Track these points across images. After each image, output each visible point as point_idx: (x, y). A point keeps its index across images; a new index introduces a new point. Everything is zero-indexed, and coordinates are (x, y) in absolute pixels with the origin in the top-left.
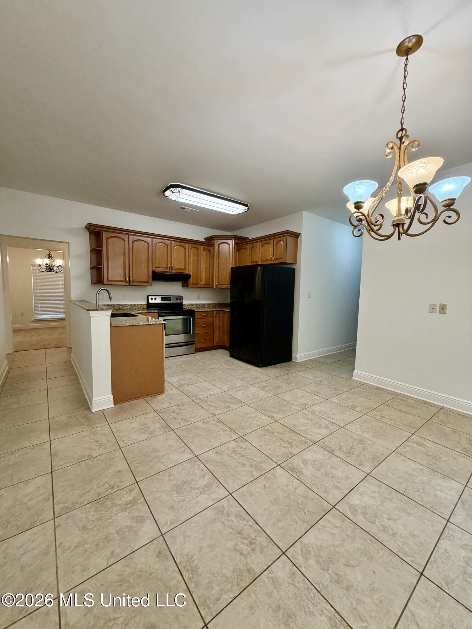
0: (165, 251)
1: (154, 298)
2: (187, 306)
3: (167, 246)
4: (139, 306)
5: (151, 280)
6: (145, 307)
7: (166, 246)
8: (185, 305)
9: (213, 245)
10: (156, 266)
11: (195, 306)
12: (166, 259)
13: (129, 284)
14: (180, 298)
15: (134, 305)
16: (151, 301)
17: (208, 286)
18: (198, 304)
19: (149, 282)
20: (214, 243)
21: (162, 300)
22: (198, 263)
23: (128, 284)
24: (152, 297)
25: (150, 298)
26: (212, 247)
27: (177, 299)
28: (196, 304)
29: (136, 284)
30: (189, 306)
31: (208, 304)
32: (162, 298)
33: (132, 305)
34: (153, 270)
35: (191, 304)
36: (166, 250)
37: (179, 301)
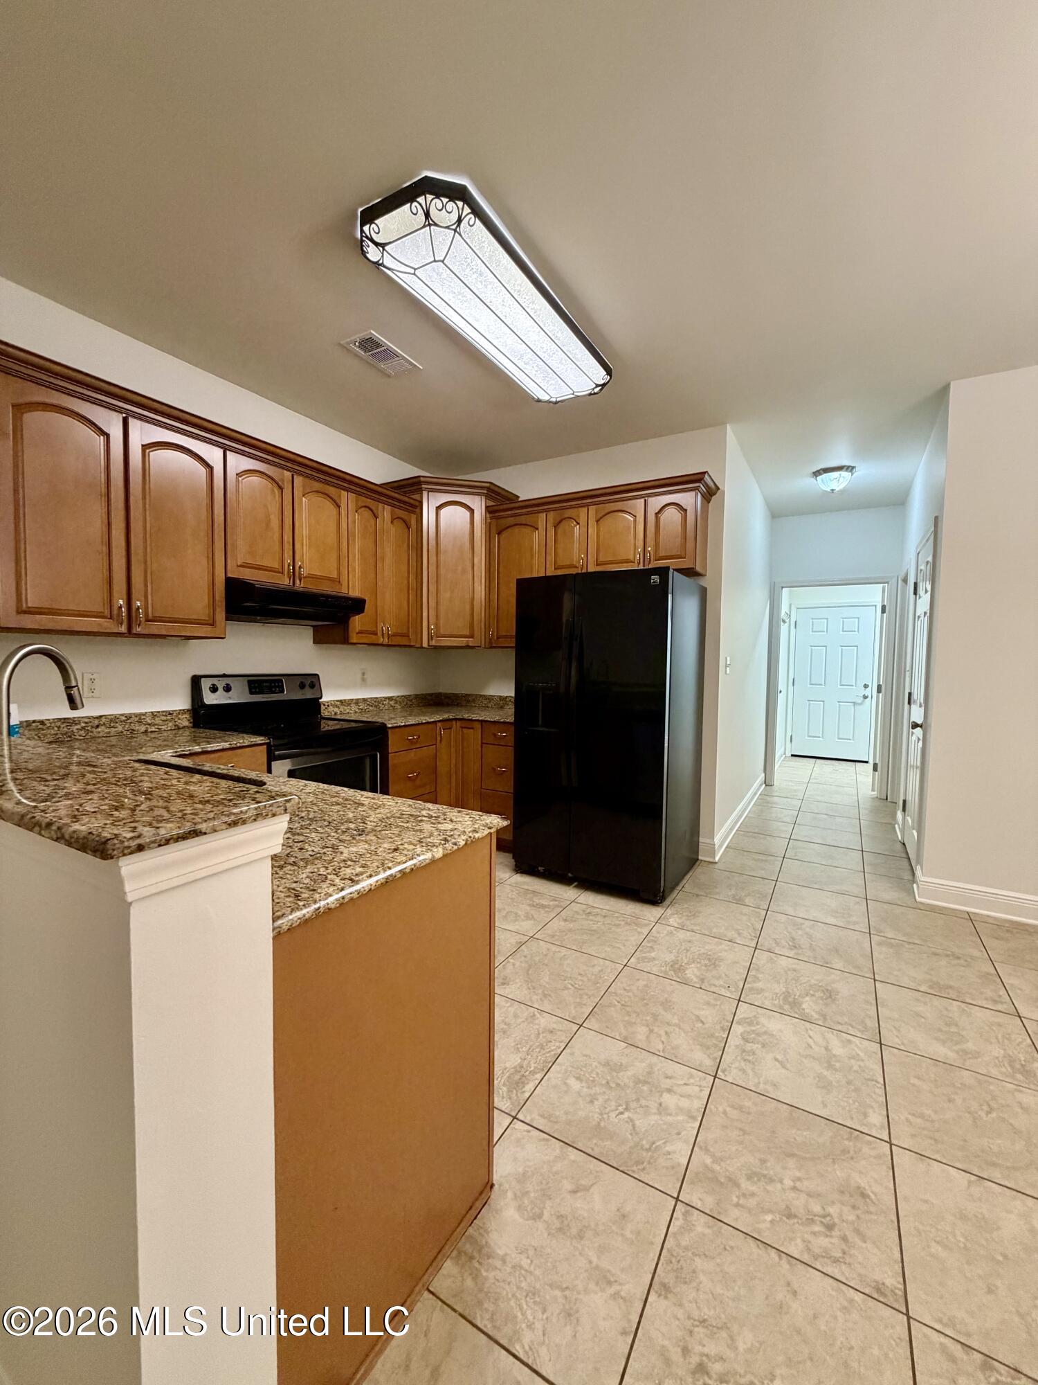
0: (274, 508)
1: (220, 684)
2: (331, 709)
3: (281, 488)
4: (157, 721)
5: (221, 615)
6: (185, 721)
7: (277, 491)
8: (329, 705)
9: (417, 508)
10: (239, 564)
11: (354, 707)
12: (277, 536)
13: (130, 628)
14: (311, 681)
15: (136, 715)
16: (210, 699)
17: (404, 641)
18: (364, 700)
19: (213, 624)
20: (421, 503)
21: (251, 693)
22: (374, 561)
23: (123, 629)
24: (215, 681)
25: (206, 685)
26: (414, 512)
27: (302, 686)
28: (357, 702)
29: (155, 628)
30: (336, 710)
31: (390, 698)
32: (250, 683)
33: (129, 717)
34: (230, 575)
35: (341, 701)
36: (278, 505)
37: (308, 694)
